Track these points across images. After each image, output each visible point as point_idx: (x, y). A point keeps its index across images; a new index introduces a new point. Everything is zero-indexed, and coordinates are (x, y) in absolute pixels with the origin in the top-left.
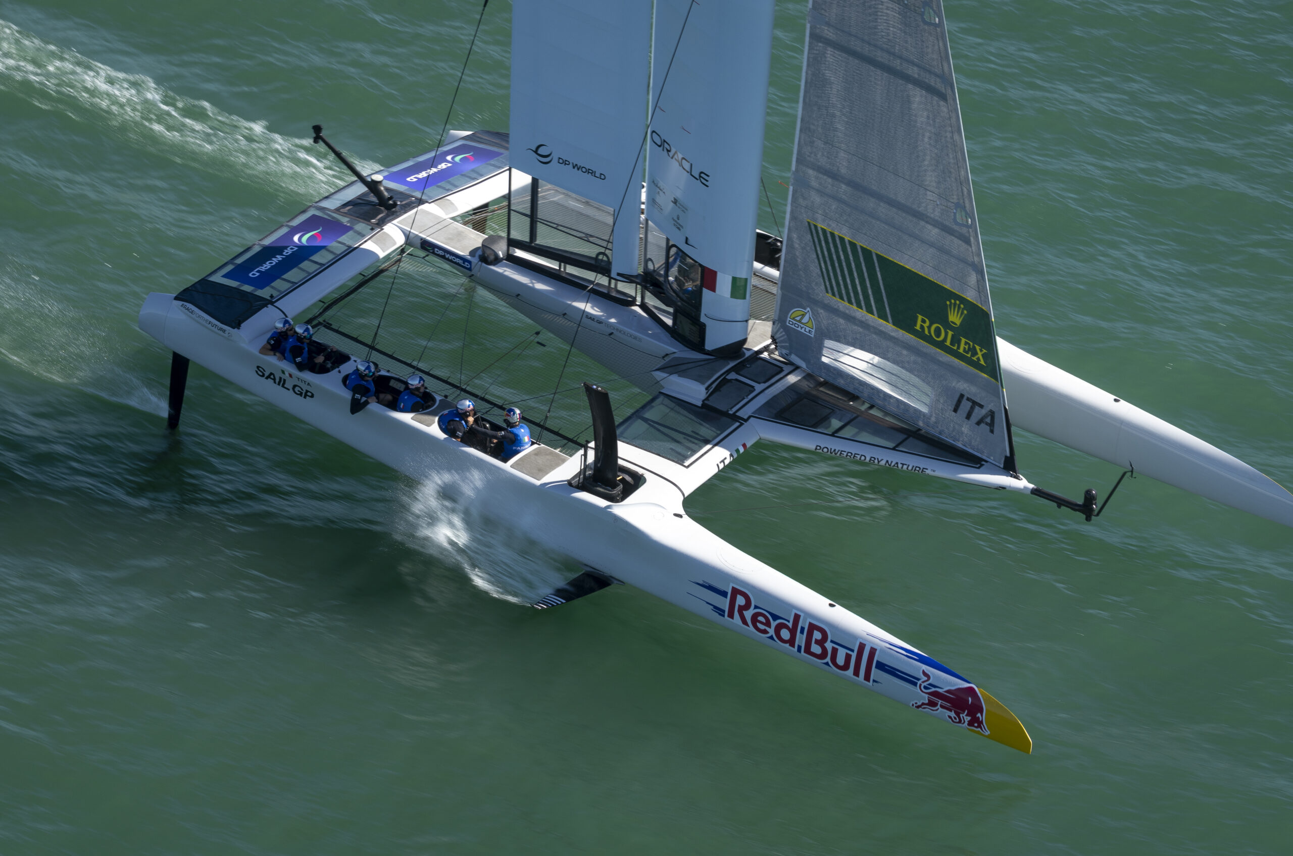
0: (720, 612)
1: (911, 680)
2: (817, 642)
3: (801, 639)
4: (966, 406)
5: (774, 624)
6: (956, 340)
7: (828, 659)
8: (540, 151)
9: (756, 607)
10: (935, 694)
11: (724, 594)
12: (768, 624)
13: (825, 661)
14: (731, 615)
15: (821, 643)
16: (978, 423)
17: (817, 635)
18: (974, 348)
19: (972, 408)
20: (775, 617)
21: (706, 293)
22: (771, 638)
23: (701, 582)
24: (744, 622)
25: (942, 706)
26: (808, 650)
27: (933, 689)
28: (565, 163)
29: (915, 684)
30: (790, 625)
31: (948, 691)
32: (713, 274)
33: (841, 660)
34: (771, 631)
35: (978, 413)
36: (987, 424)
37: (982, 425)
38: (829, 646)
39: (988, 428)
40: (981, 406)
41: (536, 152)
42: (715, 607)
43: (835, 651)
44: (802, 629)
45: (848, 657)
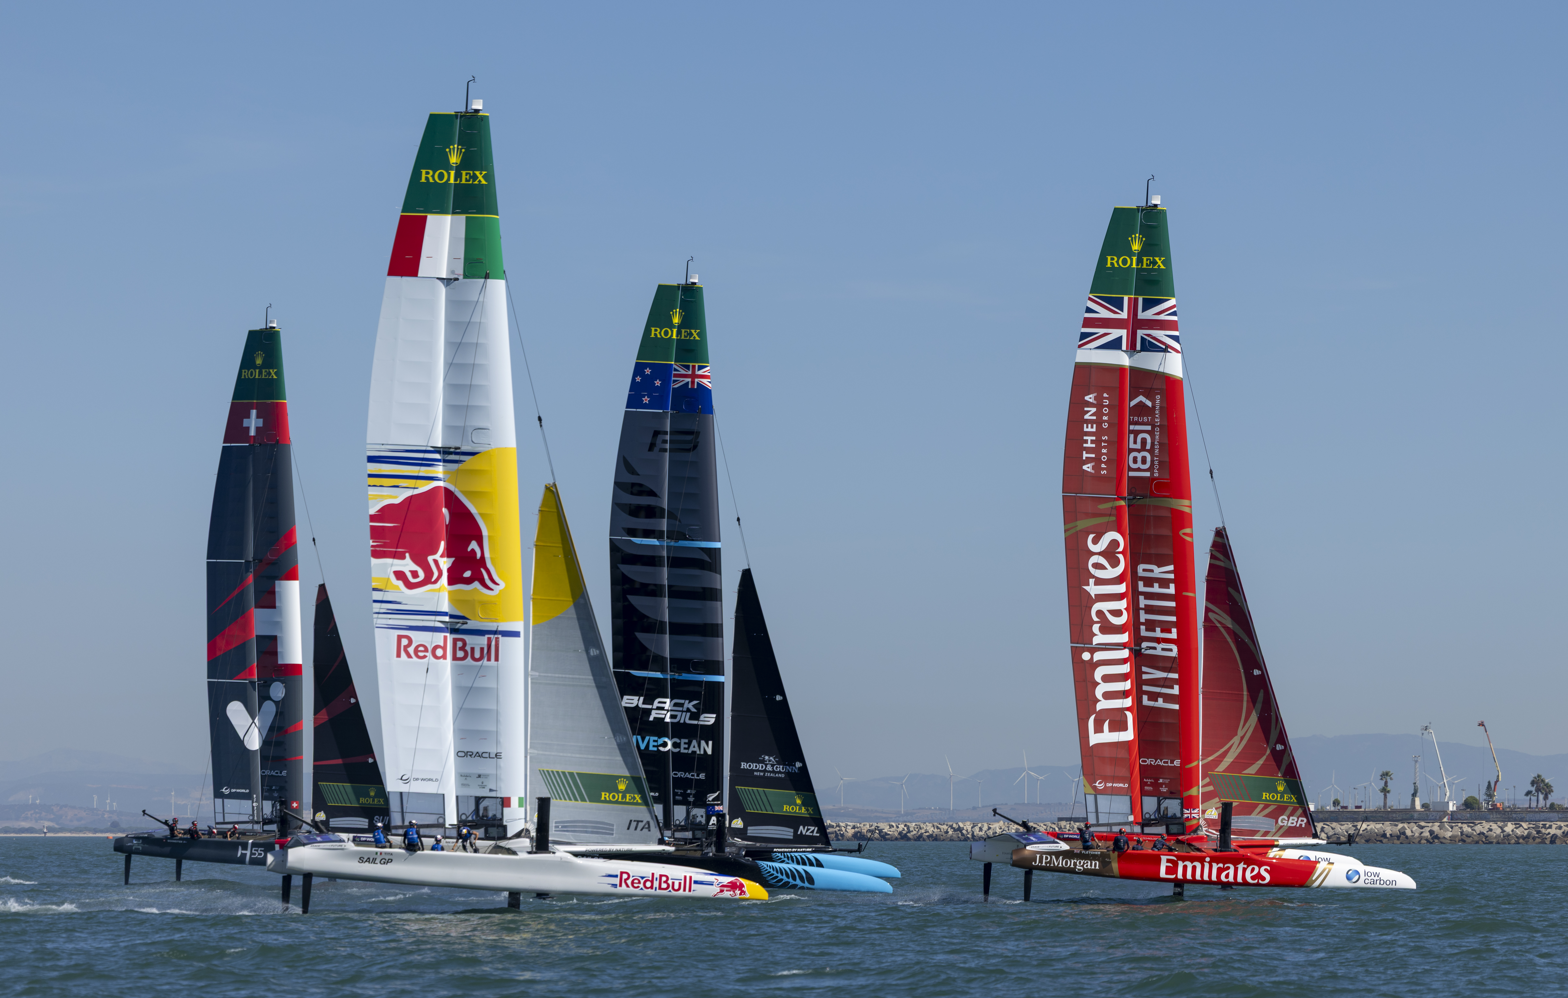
0: (615, 886)
1: (711, 884)
2: (665, 882)
3: (656, 884)
4: (634, 824)
5: (642, 881)
6: (624, 797)
7: (670, 888)
8: (403, 778)
9: (633, 876)
10: (723, 886)
11: (616, 876)
12: (639, 882)
13: (669, 890)
14: (621, 885)
15: (666, 882)
16: (642, 830)
17: (664, 879)
18: (634, 796)
19: (637, 824)
20: (642, 878)
21: (506, 810)
22: (642, 889)
23: (604, 875)
24: (628, 886)
25: (727, 891)
26: (660, 888)
27: (721, 884)
28: (417, 779)
29: (713, 885)
30: (650, 879)
31: (728, 883)
32: (509, 799)
33: (676, 887)
34: (641, 886)
35: (641, 825)
36: (646, 828)
37: (644, 830)
38: (670, 882)
39: (647, 830)
40: (642, 821)
41: (401, 779)
42: (613, 885)
43: (673, 883)
44: (657, 878)
45: (680, 884)
